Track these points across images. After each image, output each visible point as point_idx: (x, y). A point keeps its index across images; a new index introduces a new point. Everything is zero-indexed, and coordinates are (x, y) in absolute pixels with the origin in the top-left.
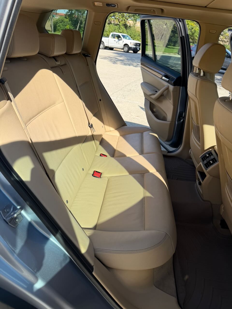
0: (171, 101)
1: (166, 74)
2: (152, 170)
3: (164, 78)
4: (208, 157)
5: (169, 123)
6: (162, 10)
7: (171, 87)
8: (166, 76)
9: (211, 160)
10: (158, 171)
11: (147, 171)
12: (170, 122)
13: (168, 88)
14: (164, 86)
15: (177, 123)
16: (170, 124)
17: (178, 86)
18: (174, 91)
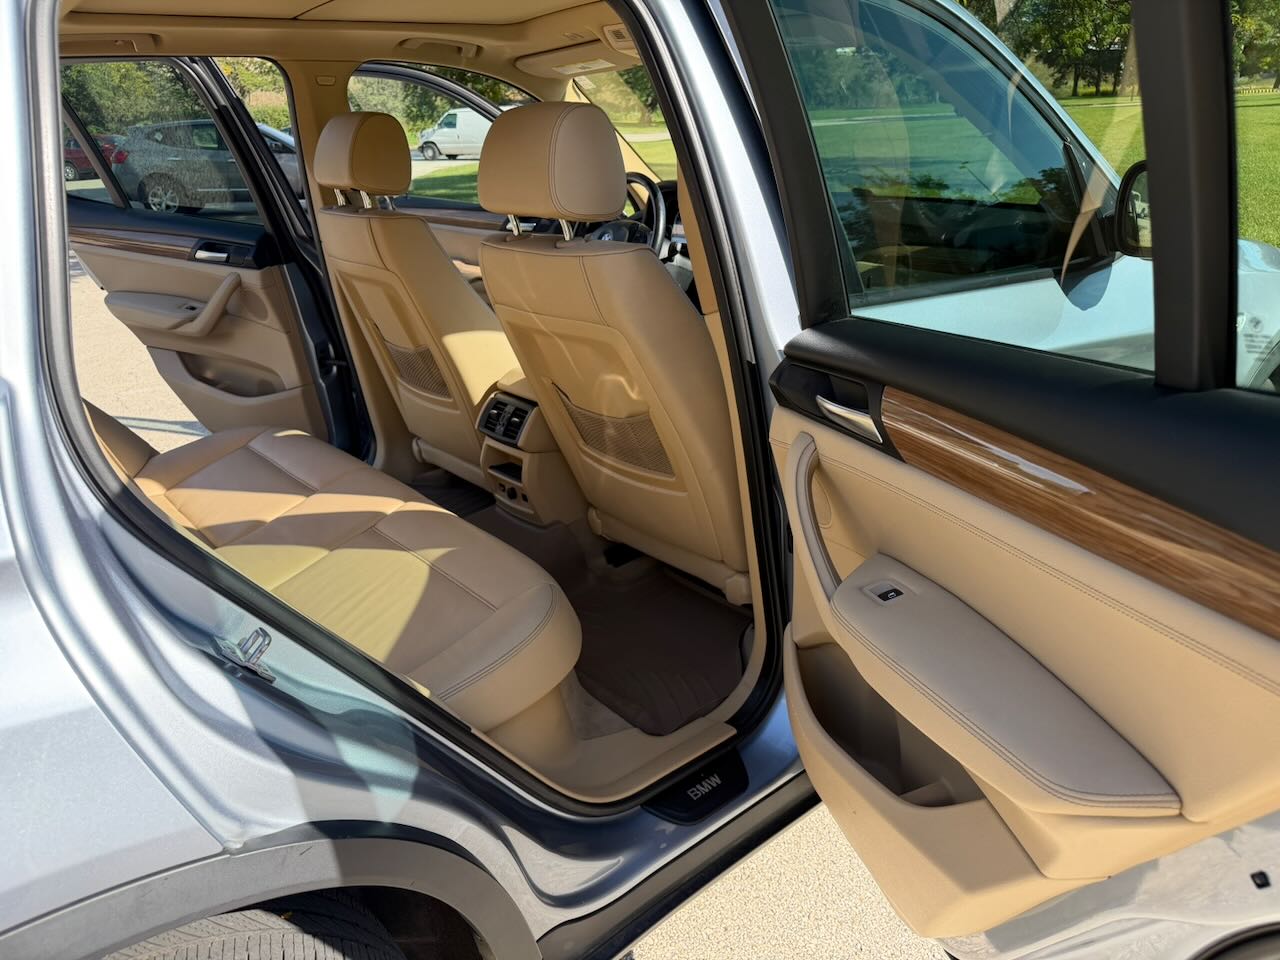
0: (272, 319)
1: (203, 242)
2: (390, 505)
3: (201, 254)
4: (499, 415)
5: (298, 391)
6: (155, 38)
7: (252, 277)
8: (209, 247)
9: (512, 416)
10: (406, 500)
11: (378, 516)
12: (299, 389)
13: (239, 285)
14: (218, 281)
15: (323, 385)
16: (305, 394)
17: (272, 265)
18: (266, 287)
